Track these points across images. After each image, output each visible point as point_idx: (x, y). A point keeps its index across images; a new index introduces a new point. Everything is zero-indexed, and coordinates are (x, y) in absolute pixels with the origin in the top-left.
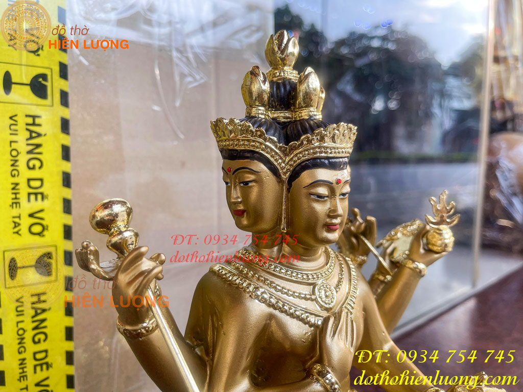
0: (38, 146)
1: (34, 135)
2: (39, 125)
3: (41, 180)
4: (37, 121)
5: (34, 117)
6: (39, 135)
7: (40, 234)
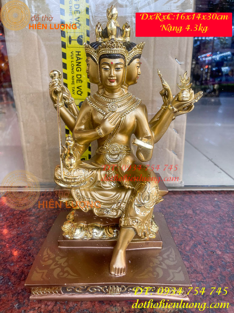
0: (80, 63)
1: (78, 59)
2: (80, 55)
3: (81, 75)
4: (80, 53)
5: (78, 52)
6: (80, 59)
7: (80, 95)
